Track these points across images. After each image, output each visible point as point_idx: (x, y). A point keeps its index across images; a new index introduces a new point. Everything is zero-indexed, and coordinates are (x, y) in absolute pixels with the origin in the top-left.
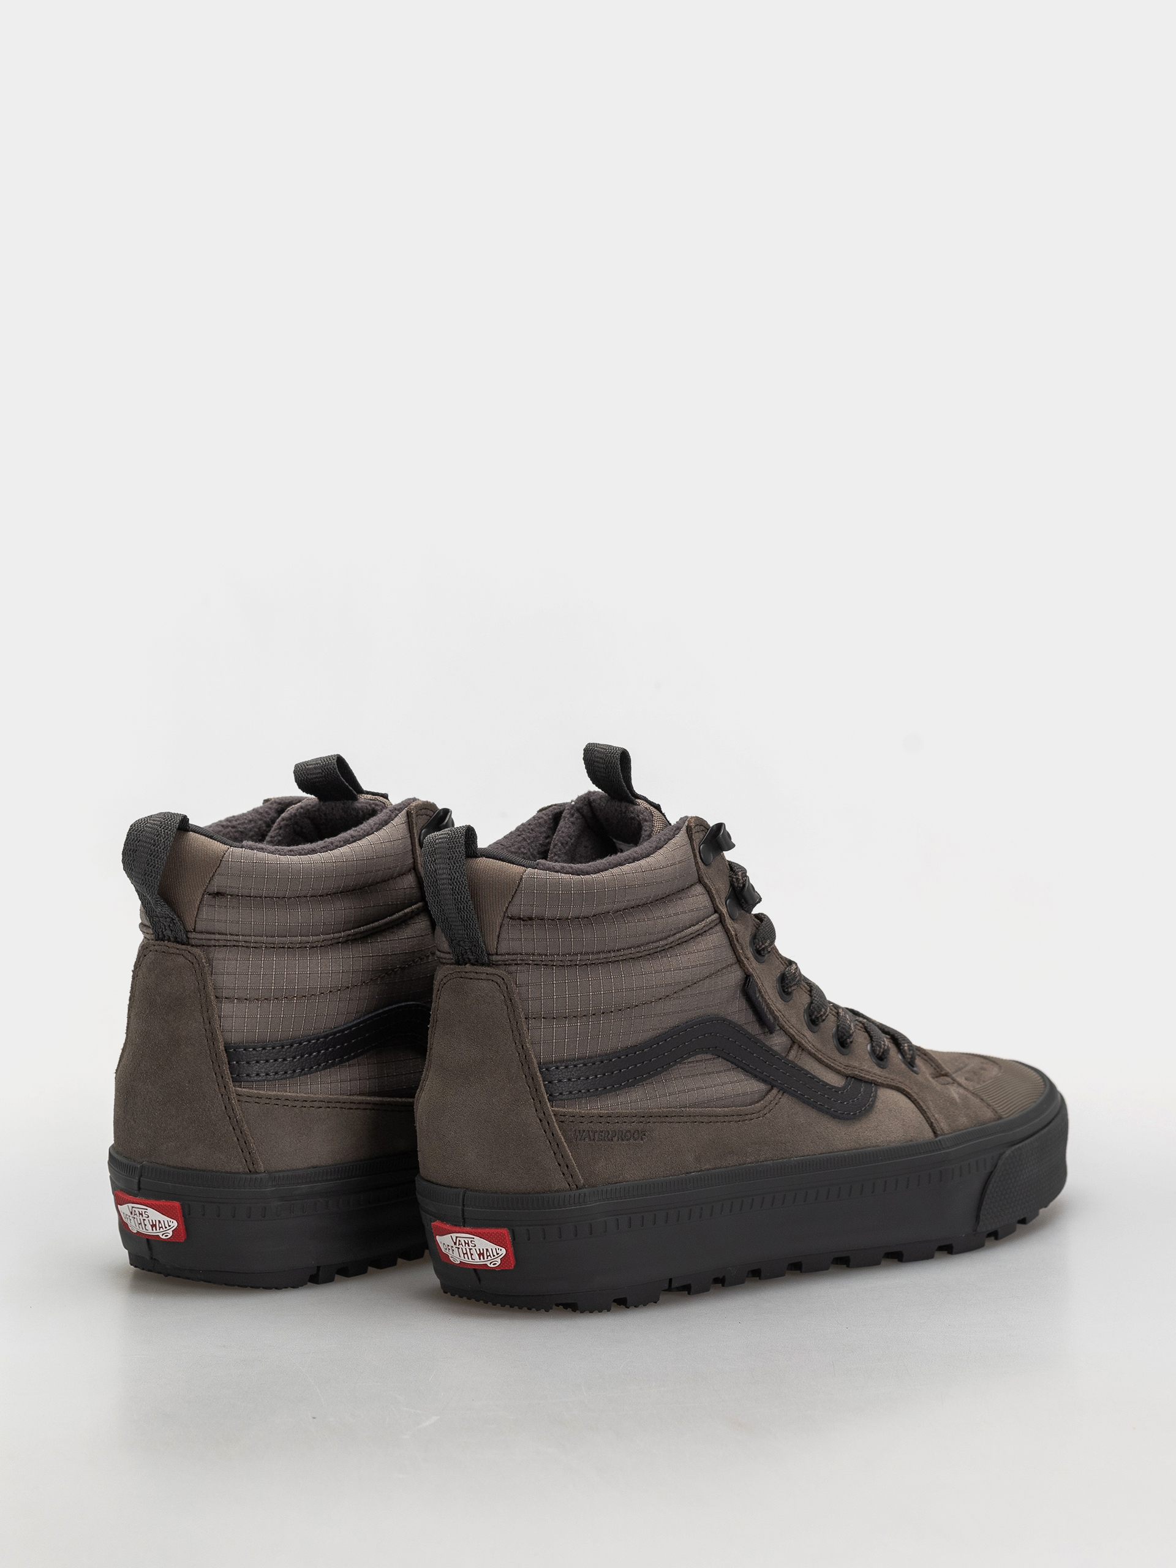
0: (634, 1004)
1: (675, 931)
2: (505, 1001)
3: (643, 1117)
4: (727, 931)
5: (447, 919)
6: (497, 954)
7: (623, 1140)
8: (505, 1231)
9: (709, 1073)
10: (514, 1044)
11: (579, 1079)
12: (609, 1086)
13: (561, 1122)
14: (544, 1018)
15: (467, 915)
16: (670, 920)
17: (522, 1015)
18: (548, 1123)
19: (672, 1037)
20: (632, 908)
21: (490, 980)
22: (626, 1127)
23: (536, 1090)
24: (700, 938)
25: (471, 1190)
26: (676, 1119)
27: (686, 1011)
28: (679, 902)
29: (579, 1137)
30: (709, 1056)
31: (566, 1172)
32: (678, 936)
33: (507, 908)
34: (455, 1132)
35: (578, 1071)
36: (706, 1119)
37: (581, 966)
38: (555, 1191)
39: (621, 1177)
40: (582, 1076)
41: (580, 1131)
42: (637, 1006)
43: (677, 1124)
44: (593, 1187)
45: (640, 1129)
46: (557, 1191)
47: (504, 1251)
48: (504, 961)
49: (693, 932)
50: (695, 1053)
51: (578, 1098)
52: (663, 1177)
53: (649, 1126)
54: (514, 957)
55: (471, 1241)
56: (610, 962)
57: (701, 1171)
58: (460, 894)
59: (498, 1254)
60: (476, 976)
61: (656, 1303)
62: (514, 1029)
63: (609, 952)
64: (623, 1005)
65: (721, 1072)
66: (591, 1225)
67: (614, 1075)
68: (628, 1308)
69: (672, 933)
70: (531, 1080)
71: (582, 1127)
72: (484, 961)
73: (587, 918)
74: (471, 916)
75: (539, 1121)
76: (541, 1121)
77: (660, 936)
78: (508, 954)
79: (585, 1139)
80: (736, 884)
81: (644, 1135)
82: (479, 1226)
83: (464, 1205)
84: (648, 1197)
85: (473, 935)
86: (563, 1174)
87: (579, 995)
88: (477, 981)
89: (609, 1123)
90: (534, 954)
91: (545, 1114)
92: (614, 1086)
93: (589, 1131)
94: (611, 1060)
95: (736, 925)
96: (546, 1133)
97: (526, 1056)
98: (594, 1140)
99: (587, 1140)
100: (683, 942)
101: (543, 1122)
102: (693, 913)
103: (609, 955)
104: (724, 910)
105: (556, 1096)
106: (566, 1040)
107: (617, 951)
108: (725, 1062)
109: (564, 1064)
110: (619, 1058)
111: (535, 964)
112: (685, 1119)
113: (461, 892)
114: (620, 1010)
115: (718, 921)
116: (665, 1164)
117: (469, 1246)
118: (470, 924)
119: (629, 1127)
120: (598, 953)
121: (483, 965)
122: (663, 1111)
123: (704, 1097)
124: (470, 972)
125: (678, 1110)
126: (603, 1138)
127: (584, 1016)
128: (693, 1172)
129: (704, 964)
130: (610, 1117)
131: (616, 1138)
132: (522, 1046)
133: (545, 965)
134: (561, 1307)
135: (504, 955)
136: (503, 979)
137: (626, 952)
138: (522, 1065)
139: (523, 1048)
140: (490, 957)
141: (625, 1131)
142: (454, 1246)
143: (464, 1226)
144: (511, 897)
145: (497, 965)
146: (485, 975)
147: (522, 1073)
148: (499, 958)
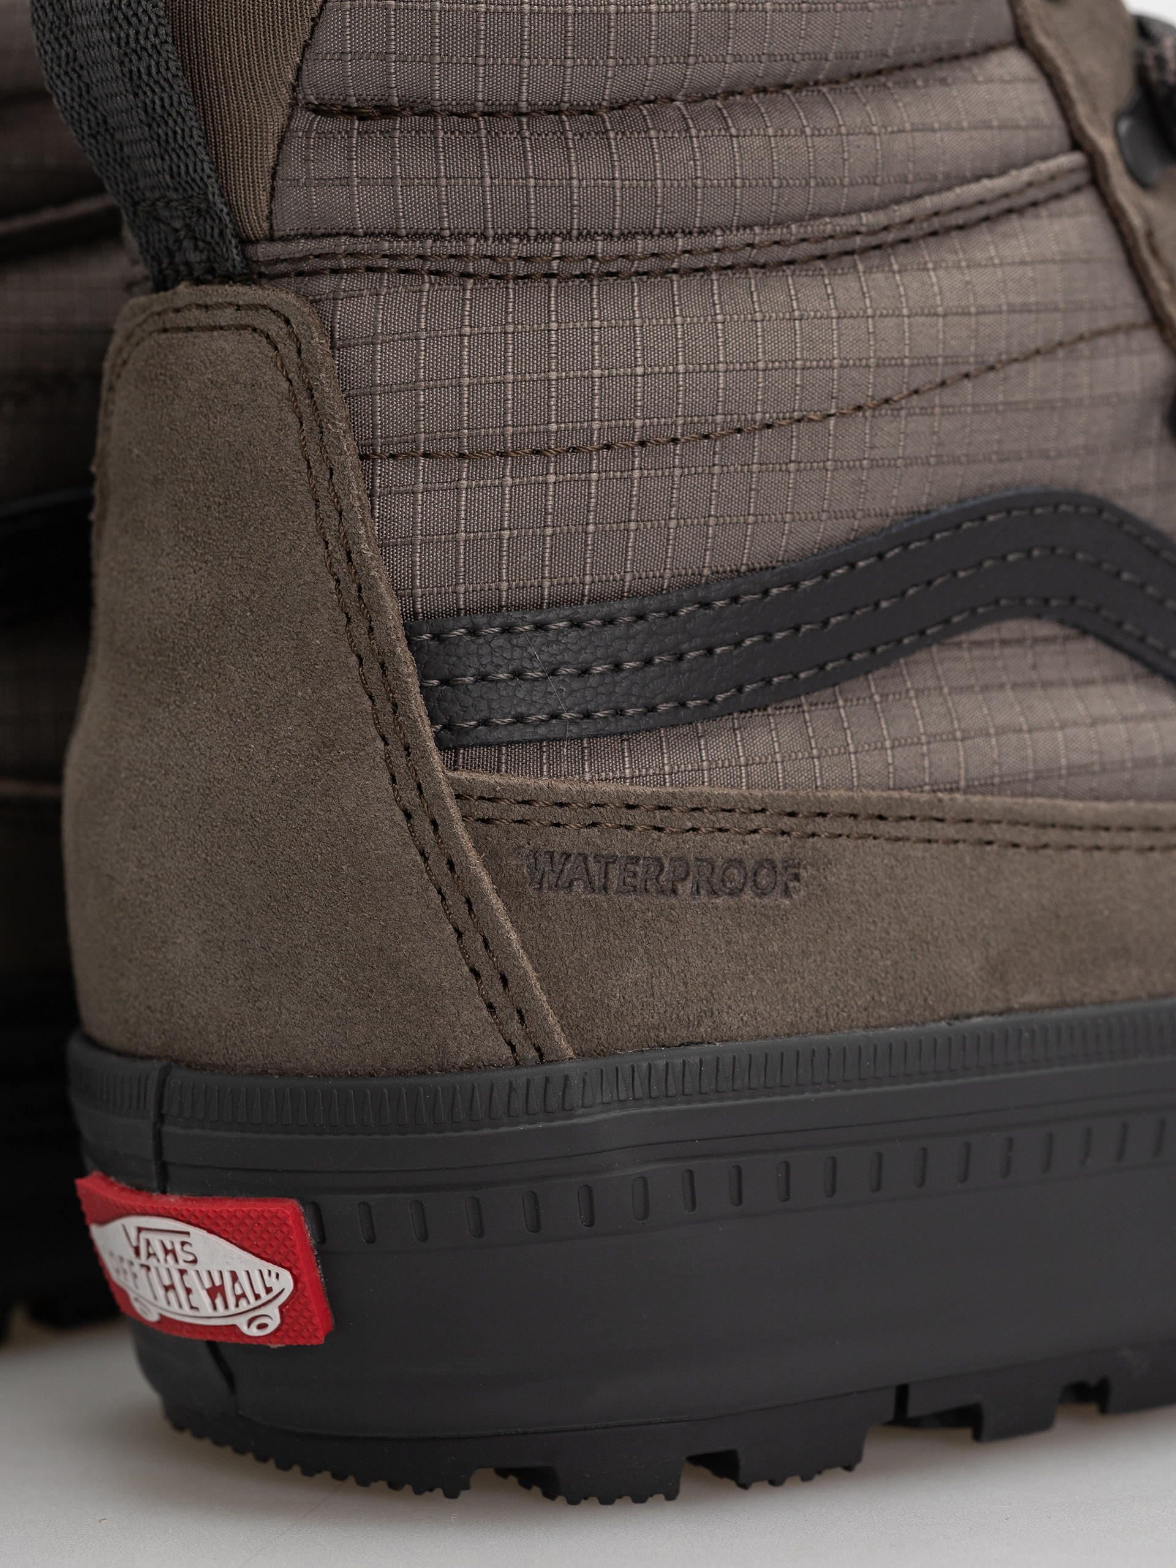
0: (758, 417)
1: (919, 187)
2: (293, 396)
3: (792, 814)
4: (1115, 215)
5: (105, 121)
6: (271, 239)
7: (713, 893)
8: (289, 1208)
9: (1046, 685)
10: (320, 549)
11: (553, 673)
12: (667, 701)
13: (483, 821)
14: (425, 455)
15: (162, 99)
16: (900, 144)
17: (348, 444)
18: (434, 823)
19: (905, 546)
20: (758, 91)
21: (245, 327)
22: (722, 847)
23: (395, 705)
24: (1015, 222)
25: (189, 1066)
26: (915, 829)
27: (956, 460)
28: (937, 91)
29: (552, 878)
30: (1045, 629)
31: (499, 1000)
32: (929, 203)
33: (299, 69)
34: (141, 866)
35: (549, 644)
36: (1028, 836)
37: (566, 280)
38: (461, 1069)
39: (707, 1022)
40: (566, 664)
41: (551, 854)
42: (769, 426)
43: (920, 846)
44: (602, 1054)
45: (778, 856)
46: (468, 1068)
47: (284, 1282)
48: (293, 260)
49: (989, 196)
50: (999, 615)
51: (549, 740)
52: (866, 1027)
53: (814, 849)
54: (327, 245)
55: (183, 1244)
56: (675, 271)
57: (1009, 1010)
58: (134, 20)
59: (268, 1290)
60: (204, 317)
61: (849, 1468)
62: (322, 493)
63: (671, 234)
64: (719, 418)
65: (1090, 682)
66: (589, 1190)
67: (684, 665)
68: (745, 1486)
69: (908, 190)
70: (377, 672)
71: (560, 841)
72: (229, 264)
73: (590, 113)
74: (175, 99)
75: (400, 816)
76: (408, 816)
77: (864, 194)
78: (309, 236)
79: (571, 885)
80: (1154, 76)
81: (797, 877)
82: (206, 1192)
83: (161, 1118)
84: (807, 1095)
85: (187, 172)
86: (490, 1007)
87: (553, 375)
88: (205, 336)
89: (660, 829)
90: (396, 236)
91: (421, 793)
92: (683, 705)
93: (586, 857)
94: (674, 613)
95: (1150, 204)
96: (426, 859)
97: (360, 589)
98: (605, 888)
99: (579, 887)
100: (948, 230)
101: (416, 821)
102: (988, 134)
103: (666, 244)
104: (1106, 145)
105: (467, 731)
106: (506, 534)
107: (701, 232)
108: (1106, 652)
109: (499, 620)
110: (706, 605)
111: (401, 271)
112: (951, 831)
113: (135, 14)
114: (707, 437)
115: (1081, 178)
116: (871, 981)
117: (176, 1261)
118: (175, 133)
119: (735, 848)
120: (629, 235)
121: (228, 278)
122: (866, 799)
123: (1025, 758)
124: (188, 307)
125: (924, 797)
126: (638, 882)
127: (575, 450)
128: (981, 1014)
129: (1025, 309)
130: (667, 808)
131: (689, 884)
132: (349, 553)
133: (437, 273)
134: (513, 1480)
135: (295, 237)
136: (287, 322)
137: (738, 238)
138: (349, 619)
139: (350, 559)
140: (250, 249)
141: (720, 862)
142: (136, 1262)
143: (164, 1192)
144: (308, 25)
145: (271, 278)
146: (229, 311)
147: (344, 648)
148: (277, 249)
